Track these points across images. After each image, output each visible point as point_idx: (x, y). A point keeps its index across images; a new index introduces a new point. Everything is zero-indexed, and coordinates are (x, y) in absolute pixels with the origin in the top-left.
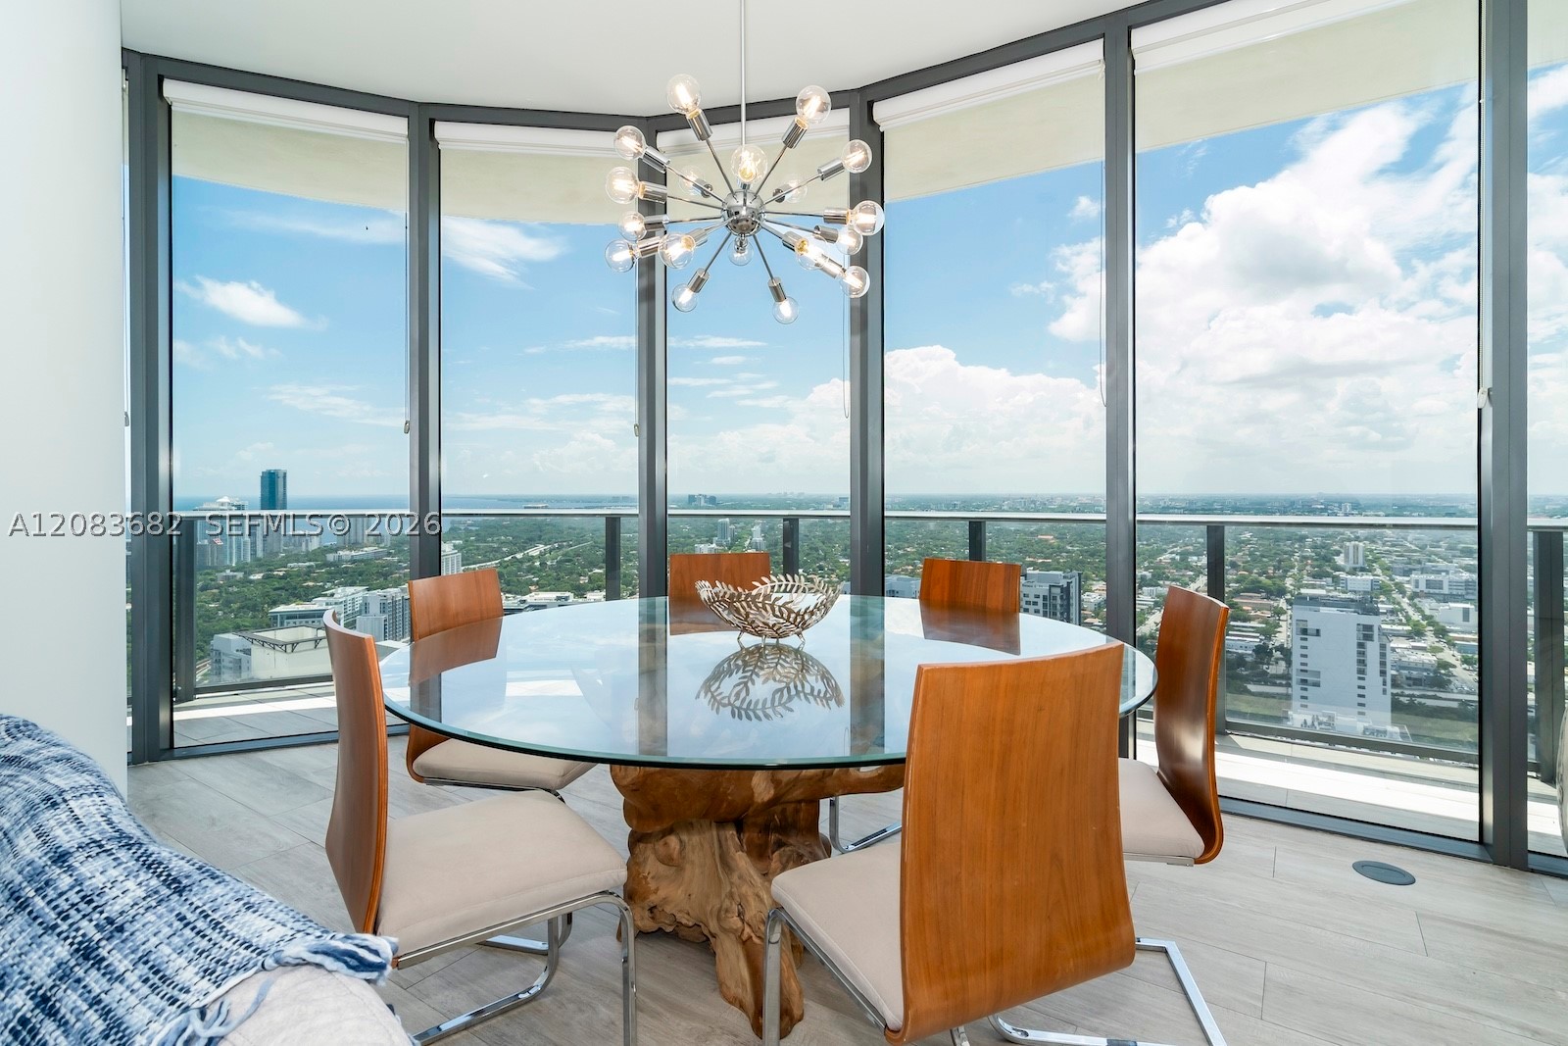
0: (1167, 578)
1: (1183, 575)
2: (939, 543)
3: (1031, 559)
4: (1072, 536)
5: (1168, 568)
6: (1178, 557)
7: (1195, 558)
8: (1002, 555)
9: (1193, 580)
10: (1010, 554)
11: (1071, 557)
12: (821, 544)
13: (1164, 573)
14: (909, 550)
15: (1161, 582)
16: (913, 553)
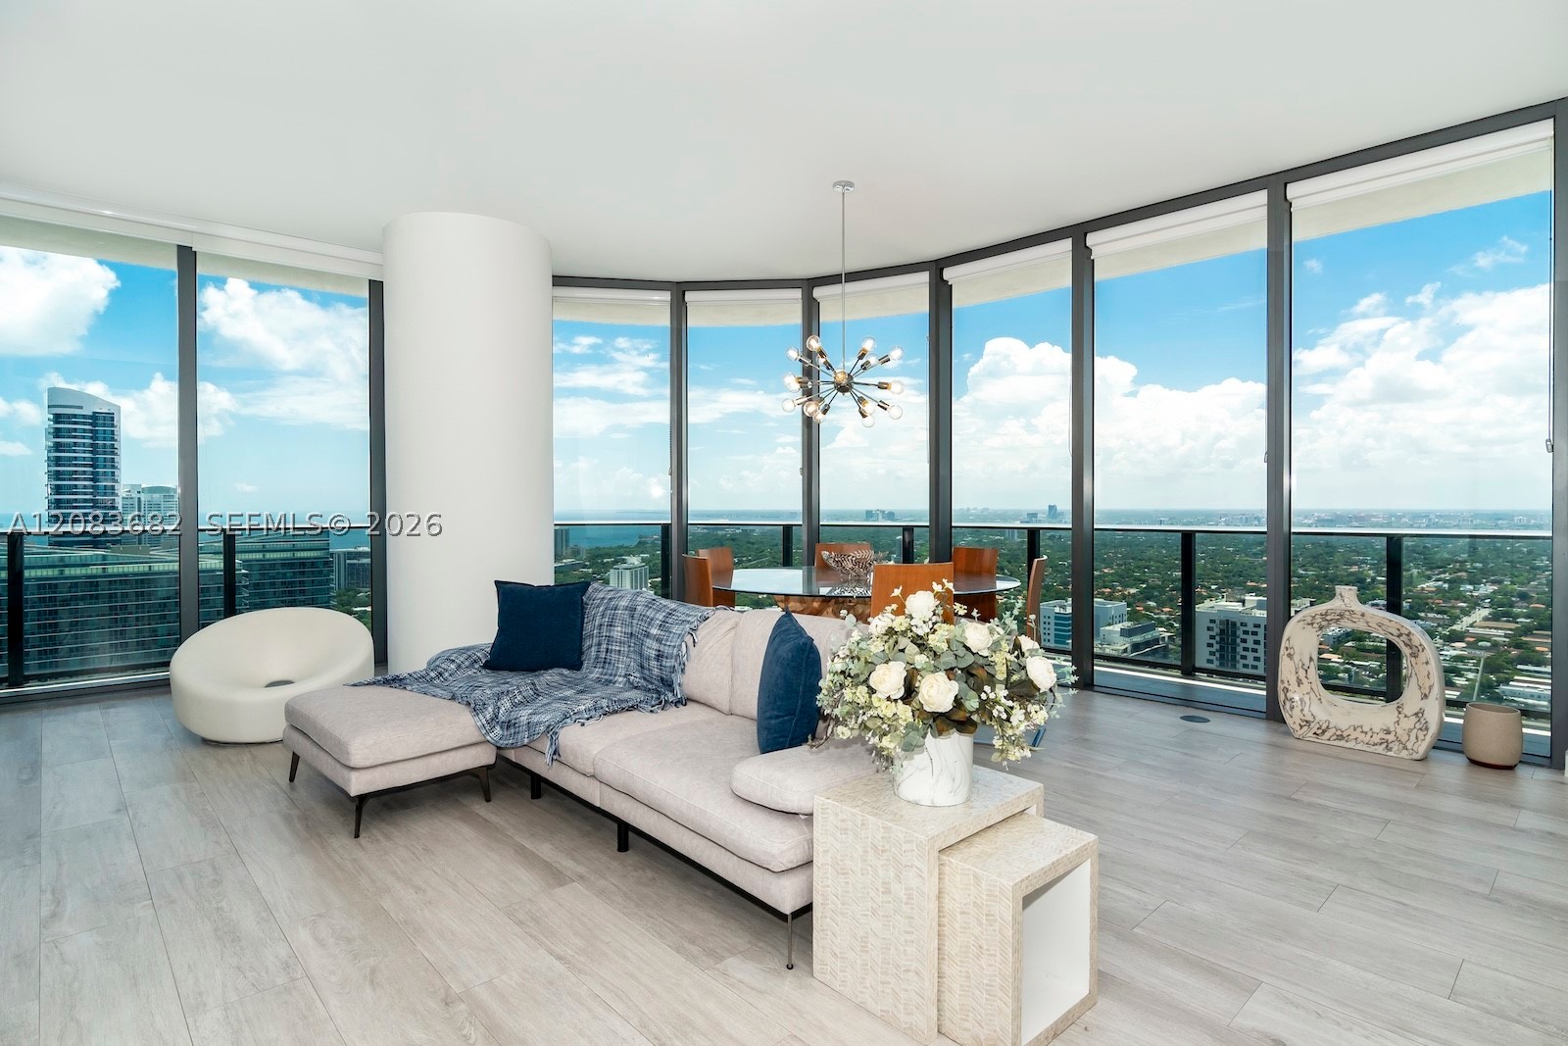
0: (1431, 610)
1: (1453, 607)
2: (1143, 563)
3: (1253, 584)
4: (1305, 558)
5: (1431, 598)
6: (1446, 586)
7: (1471, 587)
8: (1219, 578)
9: (1467, 613)
10: (1227, 577)
11: (1304, 582)
12: (1007, 564)
13: (1427, 604)
14: (1106, 571)
15: (1422, 614)
16: (1111, 574)
